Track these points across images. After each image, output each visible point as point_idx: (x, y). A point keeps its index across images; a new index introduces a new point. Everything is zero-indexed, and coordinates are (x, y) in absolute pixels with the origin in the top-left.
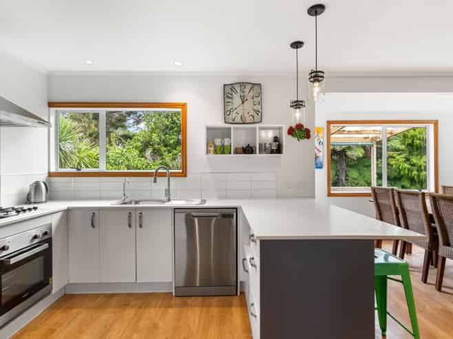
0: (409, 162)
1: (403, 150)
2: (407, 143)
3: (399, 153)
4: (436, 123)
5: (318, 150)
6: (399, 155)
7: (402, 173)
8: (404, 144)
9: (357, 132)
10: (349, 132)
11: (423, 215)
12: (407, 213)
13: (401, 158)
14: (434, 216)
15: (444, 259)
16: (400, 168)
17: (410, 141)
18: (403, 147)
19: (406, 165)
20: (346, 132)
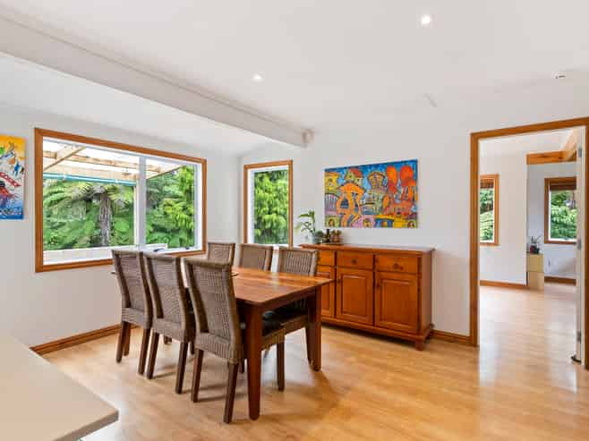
0: (185, 212)
1: (181, 197)
2: (184, 188)
3: (177, 200)
4: (204, 163)
5: (13, 182)
6: (177, 203)
7: (179, 224)
8: (181, 190)
9: (110, 163)
10: (96, 161)
11: (178, 291)
12: (161, 289)
13: (179, 206)
14: (190, 291)
15: (201, 353)
16: (178, 218)
17: (188, 187)
18: (181, 193)
19: (184, 215)
20: (90, 160)
